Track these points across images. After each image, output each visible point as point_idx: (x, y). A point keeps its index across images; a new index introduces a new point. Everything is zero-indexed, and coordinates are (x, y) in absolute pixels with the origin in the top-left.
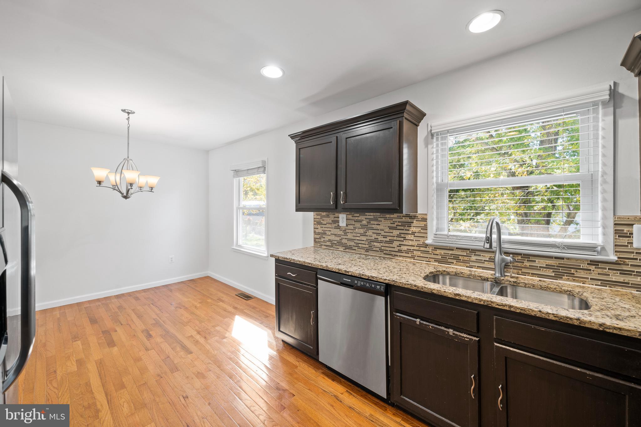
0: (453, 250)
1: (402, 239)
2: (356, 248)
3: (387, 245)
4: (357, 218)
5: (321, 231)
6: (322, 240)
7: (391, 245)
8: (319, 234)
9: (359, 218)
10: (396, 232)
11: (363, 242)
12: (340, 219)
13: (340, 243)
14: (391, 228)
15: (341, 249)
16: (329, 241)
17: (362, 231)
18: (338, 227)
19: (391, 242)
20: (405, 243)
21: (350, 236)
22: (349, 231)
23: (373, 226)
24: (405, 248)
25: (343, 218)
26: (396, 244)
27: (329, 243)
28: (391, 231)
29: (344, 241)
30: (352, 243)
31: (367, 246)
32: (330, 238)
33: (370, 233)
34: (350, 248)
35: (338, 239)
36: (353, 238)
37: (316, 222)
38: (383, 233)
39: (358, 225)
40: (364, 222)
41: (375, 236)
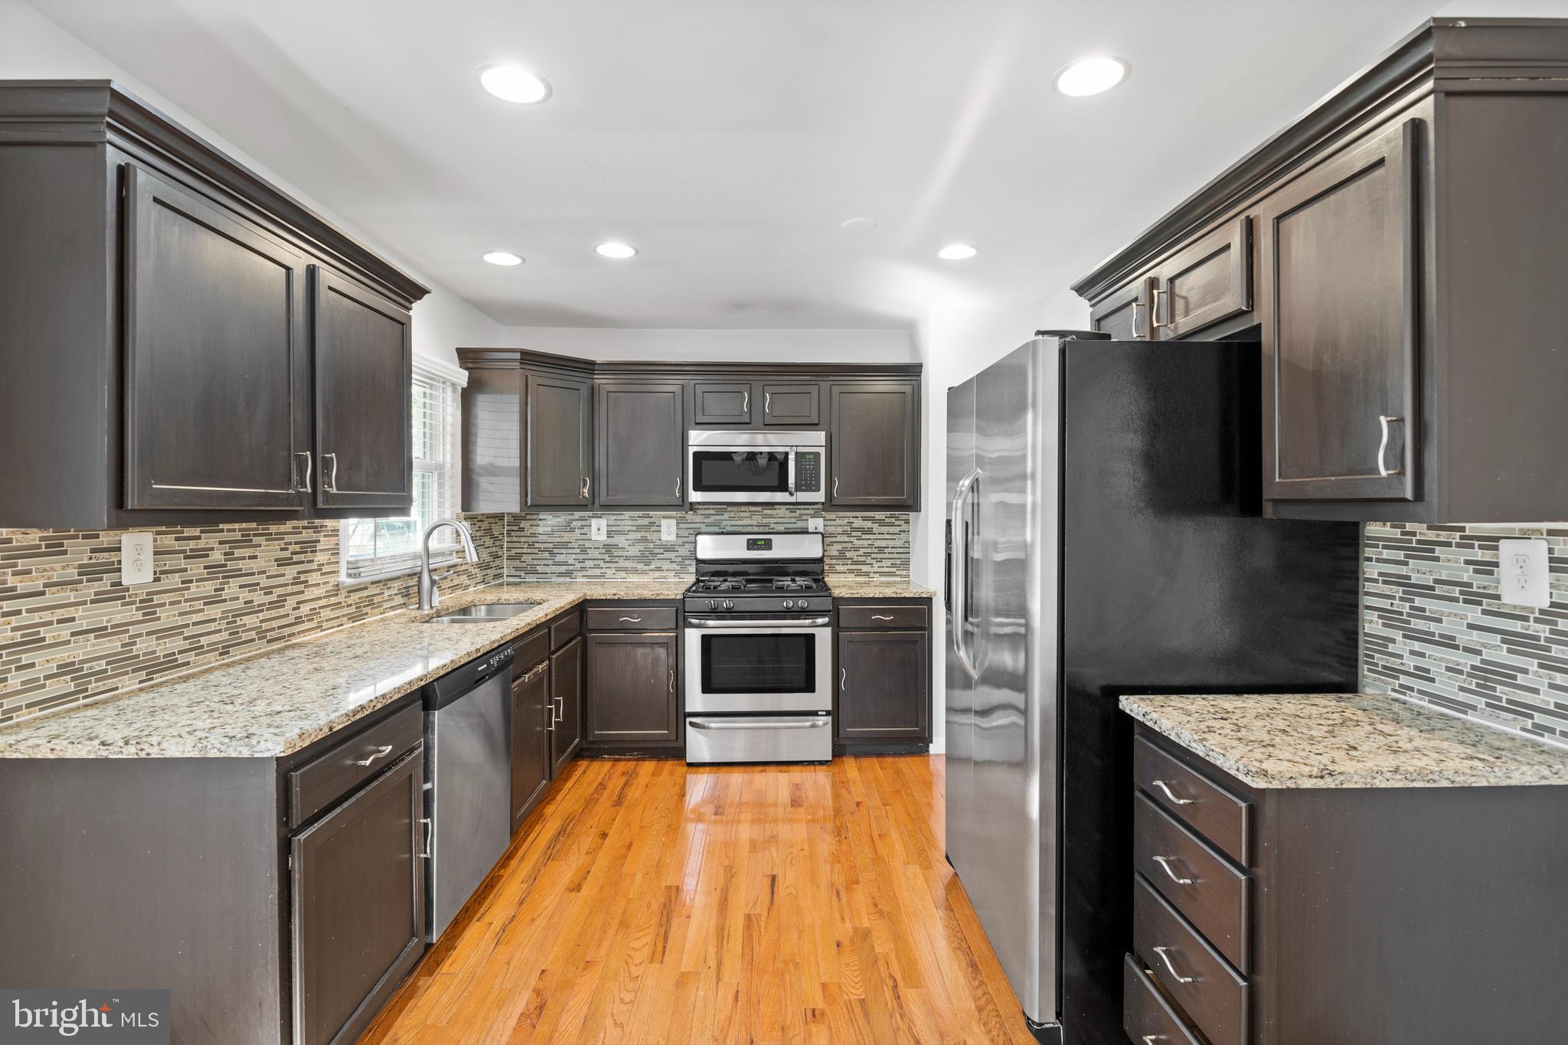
0: (366, 588)
1: (301, 587)
2: (191, 657)
3: (274, 613)
4: (192, 544)
7: (282, 611)
9: (202, 544)
10: (290, 572)
11: (213, 626)
12: (126, 556)
13: (123, 662)
14: (282, 562)
15: (129, 683)
17: (209, 588)
18: (118, 592)
19: (281, 602)
20: (308, 595)
21: (167, 617)
22: (167, 598)
23: (241, 564)
24: (305, 609)
25: (139, 549)
26: (291, 602)
28: (282, 570)
29: (141, 647)
30: (175, 644)
31: (225, 635)
33: (232, 588)
34: (170, 663)
35: (113, 645)
36: (180, 621)
38: (264, 582)
39: (196, 568)
40: (217, 556)
41: (245, 595)
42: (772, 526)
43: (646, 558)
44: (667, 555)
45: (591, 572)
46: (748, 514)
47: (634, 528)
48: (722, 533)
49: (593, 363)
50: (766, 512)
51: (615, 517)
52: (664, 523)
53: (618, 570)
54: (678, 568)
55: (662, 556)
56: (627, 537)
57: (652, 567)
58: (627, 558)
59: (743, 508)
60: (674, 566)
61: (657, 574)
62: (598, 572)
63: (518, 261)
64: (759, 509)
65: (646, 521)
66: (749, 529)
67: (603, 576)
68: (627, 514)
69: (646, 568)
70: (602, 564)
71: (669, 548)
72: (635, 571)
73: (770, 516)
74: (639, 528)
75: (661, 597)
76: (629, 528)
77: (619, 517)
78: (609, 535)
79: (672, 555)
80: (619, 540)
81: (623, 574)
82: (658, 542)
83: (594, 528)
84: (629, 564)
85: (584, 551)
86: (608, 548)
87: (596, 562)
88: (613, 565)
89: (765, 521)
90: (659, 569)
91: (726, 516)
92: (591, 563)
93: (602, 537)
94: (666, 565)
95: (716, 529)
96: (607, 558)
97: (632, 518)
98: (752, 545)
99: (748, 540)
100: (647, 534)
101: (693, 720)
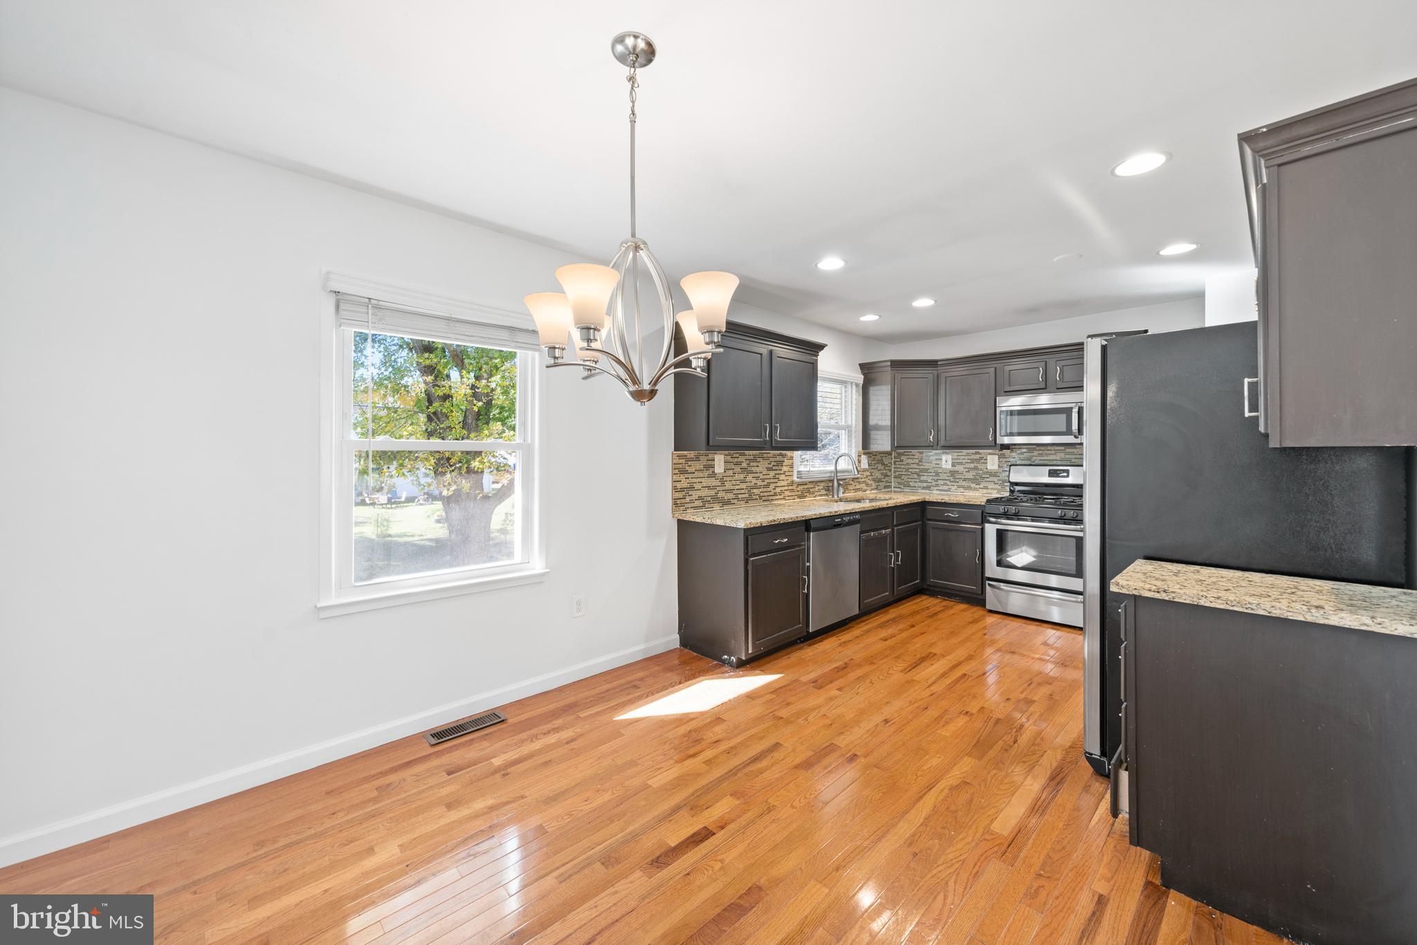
0: (806, 484)
1: (776, 480)
2: (735, 501)
3: (765, 490)
4: (736, 460)
5: (685, 485)
6: (688, 499)
7: (769, 489)
8: (682, 490)
9: (739, 460)
10: (772, 473)
11: (743, 491)
12: (716, 463)
13: (715, 499)
14: (769, 469)
15: (717, 507)
16: (700, 498)
17: (742, 476)
18: (713, 475)
19: (768, 486)
20: (779, 484)
21: (728, 486)
22: (728, 479)
23: (753, 469)
24: (778, 490)
25: (719, 460)
26: (772, 486)
27: (698, 503)
28: (769, 472)
29: (720, 495)
30: (730, 496)
31: (747, 495)
32: (699, 493)
33: (750, 478)
34: (728, 503)
35: (712, 493)
36: (732, 487)
37: (677, 471)
38: (762, 477)
39: (738, 469)
40: (744, 465)
41: (754, 481)
42: (1073, 460)
43: (976, 480)
44: (991, 479)
45: (941, 488)
46: (1053, 452)
47: (969, 461)
48: (1030, 465)
49: (936, 361)
50: (1068, 450)
51: (956, 454)
52: (989, 457)
53: (959, 487)
54: (1000, 487)
55: (988, 480)
56: (965, 466)
57: (981, 486)
58: (965, 480)
59: (1049, 448)
60: (997, 486)
61: (985, 491)
62: (946, 487)
63: (878, 317)
64: (1063, 448)
65: (977, 457)
66: (1054, 462)
67: (949, 490)
68: (965, 452)
69: (977, 486)
70: (948, 483)
71: (993, 474)
72: (969, 488)
73: (1073, 453)
74: (973, 461)
75: (971, 503)
76: (966, 461)
77: (959, 454)
78: (953, 465)
79: (995, 479)
80: (959, 468)
81: (962, 490)
82: (985, 470)
83: (944, 462)
84: (964, 483)
85: (937, 474)
86: (953, 473)
87: (945, 482)
88: (955, 484)
89: (1067, 456)
90: (986, 488)
91: (1036, 453)
92: (942, 482)
93: (949, 466)
94: (991, 486)
95: (1029, 463)
96: (952, 479)
97: (968, 454)
98: (1052, 474)
99: (1050, 471)
100: (978, 465)
101: (991, 583)
